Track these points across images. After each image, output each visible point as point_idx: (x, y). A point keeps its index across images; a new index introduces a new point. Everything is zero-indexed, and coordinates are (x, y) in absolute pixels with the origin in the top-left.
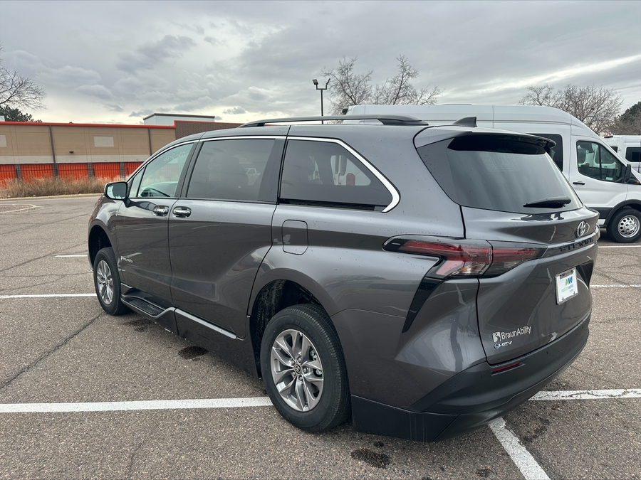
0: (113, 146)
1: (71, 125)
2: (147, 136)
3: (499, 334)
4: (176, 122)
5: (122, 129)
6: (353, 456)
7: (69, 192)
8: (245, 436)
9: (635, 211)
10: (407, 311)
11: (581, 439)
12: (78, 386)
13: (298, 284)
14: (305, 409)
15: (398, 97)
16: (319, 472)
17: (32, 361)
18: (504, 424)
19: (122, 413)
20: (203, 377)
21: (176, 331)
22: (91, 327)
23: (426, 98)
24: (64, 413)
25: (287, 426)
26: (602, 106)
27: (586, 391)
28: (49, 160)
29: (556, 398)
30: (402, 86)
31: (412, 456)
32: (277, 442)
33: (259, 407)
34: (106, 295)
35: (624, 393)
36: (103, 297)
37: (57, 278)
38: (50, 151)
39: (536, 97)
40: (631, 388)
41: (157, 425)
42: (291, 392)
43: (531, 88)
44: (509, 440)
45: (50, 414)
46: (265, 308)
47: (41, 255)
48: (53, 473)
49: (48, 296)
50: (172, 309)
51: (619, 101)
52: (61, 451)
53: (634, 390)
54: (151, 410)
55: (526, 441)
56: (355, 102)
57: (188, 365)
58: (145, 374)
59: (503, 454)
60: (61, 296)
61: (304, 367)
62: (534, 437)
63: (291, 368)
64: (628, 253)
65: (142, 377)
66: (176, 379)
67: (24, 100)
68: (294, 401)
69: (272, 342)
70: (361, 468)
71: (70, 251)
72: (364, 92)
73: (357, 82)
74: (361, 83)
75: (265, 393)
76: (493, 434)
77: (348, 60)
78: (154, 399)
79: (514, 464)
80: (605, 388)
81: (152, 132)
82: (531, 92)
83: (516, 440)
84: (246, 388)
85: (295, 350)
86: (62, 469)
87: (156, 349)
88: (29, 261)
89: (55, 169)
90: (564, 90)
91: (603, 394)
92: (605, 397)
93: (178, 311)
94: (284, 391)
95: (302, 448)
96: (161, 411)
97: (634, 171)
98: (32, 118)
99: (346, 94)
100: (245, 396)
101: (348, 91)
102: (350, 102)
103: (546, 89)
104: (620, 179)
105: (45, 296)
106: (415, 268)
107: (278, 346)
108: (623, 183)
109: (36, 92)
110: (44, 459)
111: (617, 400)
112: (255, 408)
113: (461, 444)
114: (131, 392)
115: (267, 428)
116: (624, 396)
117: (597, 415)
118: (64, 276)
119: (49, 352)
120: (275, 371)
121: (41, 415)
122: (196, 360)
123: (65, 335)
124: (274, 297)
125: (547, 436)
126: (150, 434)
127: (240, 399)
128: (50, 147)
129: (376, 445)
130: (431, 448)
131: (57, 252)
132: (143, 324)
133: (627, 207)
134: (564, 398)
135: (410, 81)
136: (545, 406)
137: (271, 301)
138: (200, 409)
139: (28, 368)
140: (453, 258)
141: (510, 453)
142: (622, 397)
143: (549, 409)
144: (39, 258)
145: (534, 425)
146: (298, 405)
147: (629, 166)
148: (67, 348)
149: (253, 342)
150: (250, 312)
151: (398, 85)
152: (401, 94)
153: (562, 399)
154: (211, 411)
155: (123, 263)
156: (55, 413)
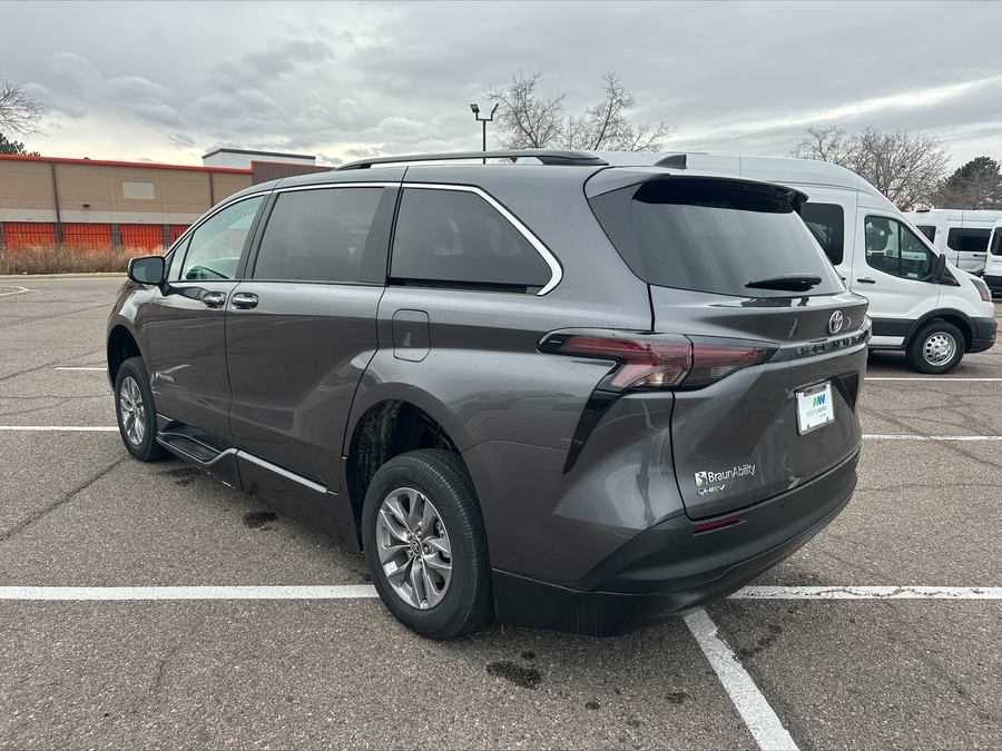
0: (152, 197)
1: (86, 163)
2: (207, 185)
3: (704, 473)
4: (254, 163)
5: (168, 172)
6: (489, 671)
7: (80, 270)
8: (332, 640)
9: (949, 326)
10: (570, 440)
11: (823, 654)
12: (85, 563)
13: (419, 409)
14: (423, 606)
15: (602, 136)
16: (437, 692)
17: (15, 525)
18: (715, 632)
19: (149, 603)
20: (274, 555)
21: (239, 485)
22: (107, 478)
23: (647, 141)
24: (61, 602)
25: (395, 626)
26: (919, 163)
27: (841, 588)
28: (50, 217)
29: (795, 597)
30: (610, 121)
31: (575, 672)
32: (379, 650)
33: (356, 599)
34: (133, 429)
35: (896, 592)
36: (129, 432)
37: (57, 401)
38: (52, 203)
39: (817, 144)
40: (907, 585)
41: (201, 622)
42: (404, 577)
43: (810, 131)
44: (720, 653)
45: (40, 603)
46: (370, 447)
47: (33, 366)
48: (42, 685)
49: (42, 428)
50: (233, 451)
51: (945, 156)
52: (55, 655)
53: (912, 588)
54: (194, 600)
55: (743, 655)
56: (535, 143)
57: (252, 536)
58: (187, 548)
59: (708, 673)
60: (62, 428)
61: (425, 545)
62: (756, 650)
63: (406, 544)
64: (934, 389)
65: (182, 553)
66: (234, 556)
67: (10, 121)
68: (408, 591)
69: (380, 503)
70: (499, 688)
71: (79, 360)
72: (551, 127)
73: (540, 112)
74: (547, 113)
75: (367, 580)
76: (697, 644)
77: (527, 77)
78: (199, 584)
79: (722, 686)
80: (869, 584)
81: (216, 178)
82: (809, 136)
83: (729, 654)
84: (339, 571)
85: (413, 518)
86: (57, 681)
87: (206, 512)
88: (14, 375)
89: (59, 231)
90: (860, 135)
91: (865, 592)
92: (868, 597)
93: (242, 454)
94: (394, 575)
95: (414, 658)
96: (208, 602)
97: (950, 265)
98: (25, 149)
99: (522, 128)
100: (336, 583)
101: (525, 125)
102: (529, 142)
103: (834, 133)
104: (929, 276)
105: (38, 428)
106: (582, 377)
107: (388, 509)
108: (933, 282)
109: (30, 107)
110: (29, 667)
111: (884, 601)
112: (349, 600)
113: (649, 658)
114: (164, 574)
115: (366, 629)
116: (896, 596)
117: (852, 621)
118: (67, 399)
119: (41, 513)
120: (383, 546)
121: (27, 603)
122: (266, 529)
123: (67, 487)
124: (384, 429)
125: (775, 649)
126: (190, 635)
127: (329, 588)
128: (51, 196)
129: (524, 656)
130: (604, 663)
131: (59, 362)
132: (188, 474)
133: (939, 319)
134: (808, 597)
135: (623, 113)
136: (779, 608)
137: (379, 435)
138: (268, 600)
139: (9, 535)
140: (637, 361)
141: (718, 672)
142: (892, 597)
143: (784, 612)
144: (31, 371)
145: (760, 634)
146: (414, 598)
147: (943, 257)
148: (70, 507)
149: (351, 497)
150: (346, 452)
151: (603, 118)
152: (607, 133)
153: (806, 597)
154: (284, 603)
155: (160, 382)
156: (48, 602)
